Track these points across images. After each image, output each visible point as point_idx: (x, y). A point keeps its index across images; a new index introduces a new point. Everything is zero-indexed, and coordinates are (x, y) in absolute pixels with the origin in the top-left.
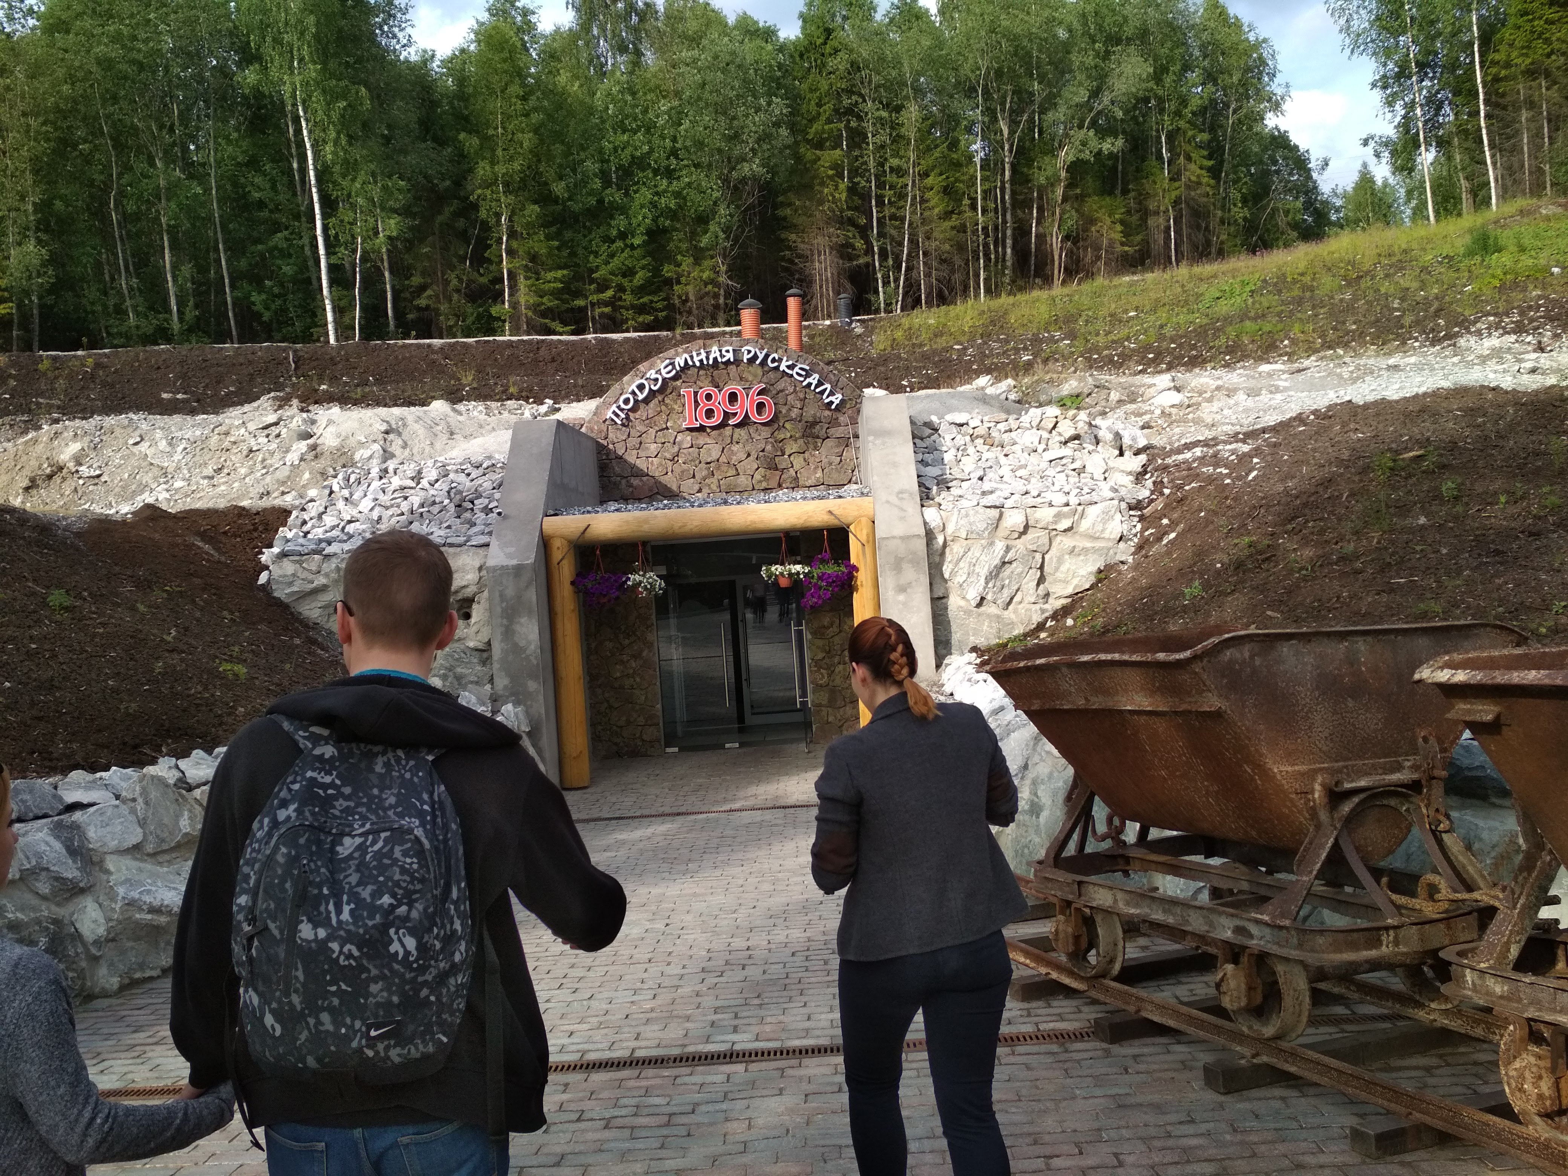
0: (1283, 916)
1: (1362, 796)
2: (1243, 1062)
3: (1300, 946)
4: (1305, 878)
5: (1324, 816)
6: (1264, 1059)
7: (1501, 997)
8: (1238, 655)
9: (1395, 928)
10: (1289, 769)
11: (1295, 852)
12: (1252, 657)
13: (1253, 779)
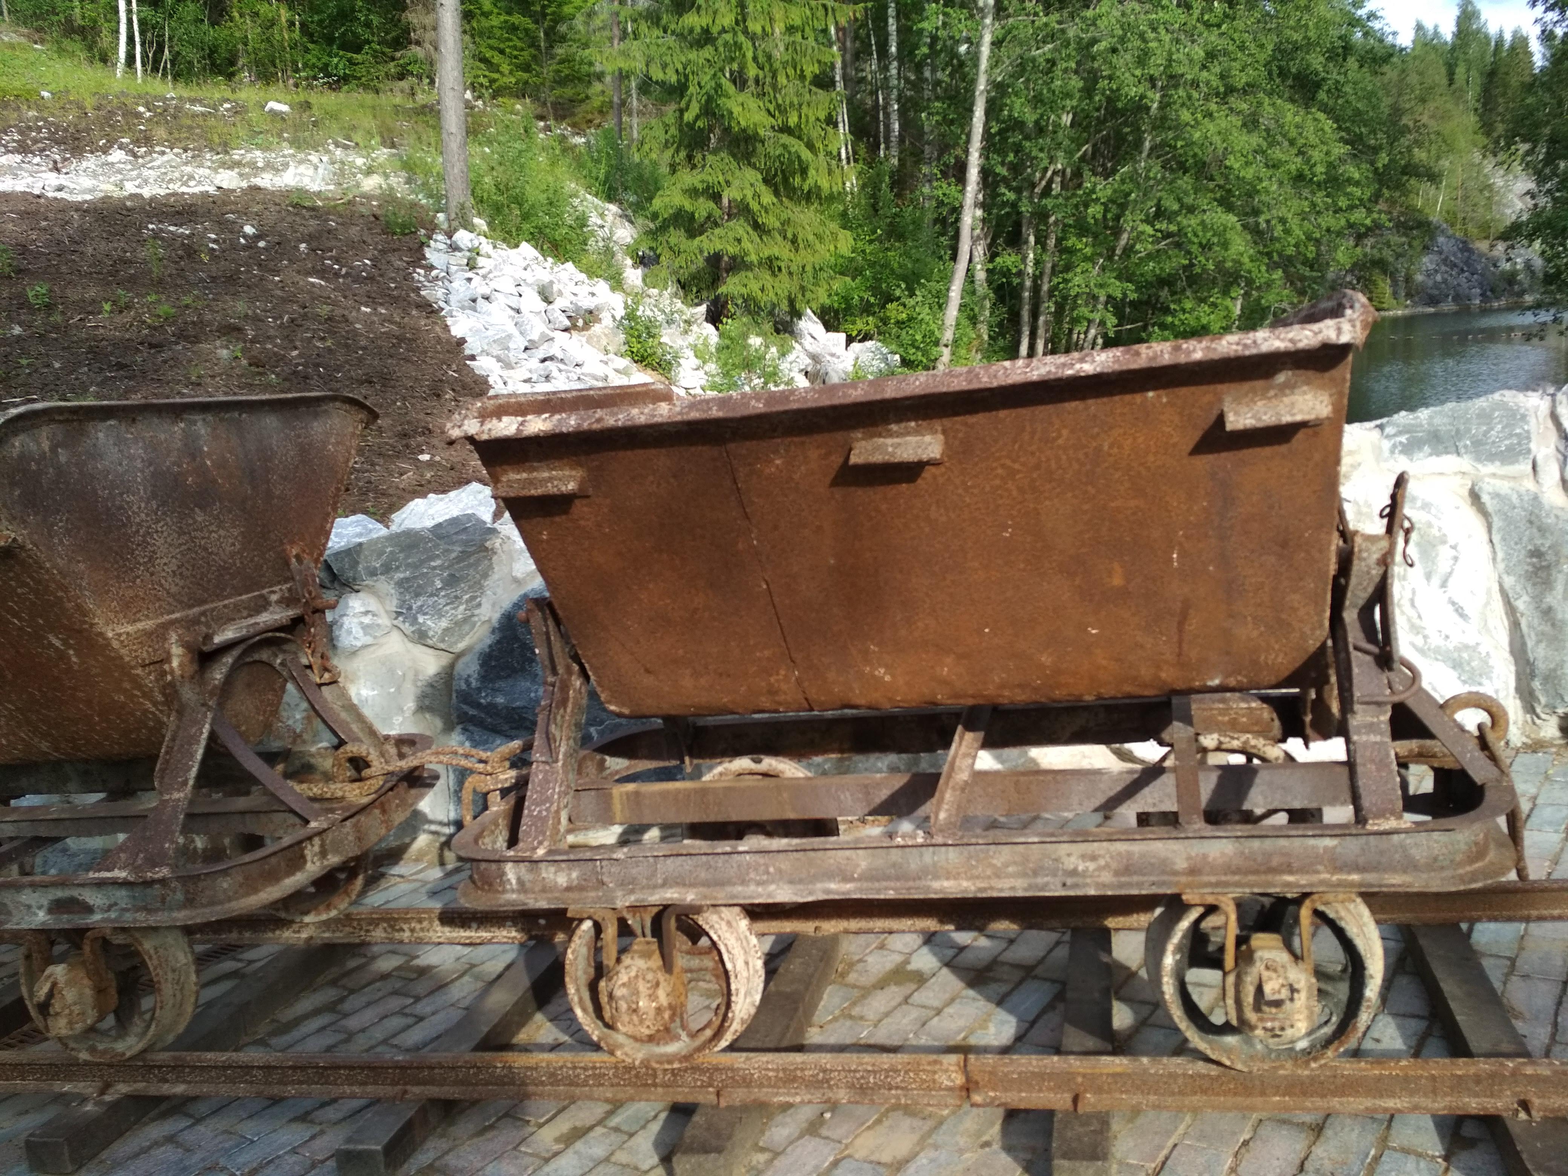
0: (153, 862)
1: (236, 652)
2: (89, 1107)
3: (190, 902)
4: (176, 795)
5: (188, 693)
6: (123, 1088)
7: (568, 889)
8: (33, 446)
9: (320, 833)
10: (130, 629)
11: (154, 758)
12: (53, 449)
13: (62, 656)
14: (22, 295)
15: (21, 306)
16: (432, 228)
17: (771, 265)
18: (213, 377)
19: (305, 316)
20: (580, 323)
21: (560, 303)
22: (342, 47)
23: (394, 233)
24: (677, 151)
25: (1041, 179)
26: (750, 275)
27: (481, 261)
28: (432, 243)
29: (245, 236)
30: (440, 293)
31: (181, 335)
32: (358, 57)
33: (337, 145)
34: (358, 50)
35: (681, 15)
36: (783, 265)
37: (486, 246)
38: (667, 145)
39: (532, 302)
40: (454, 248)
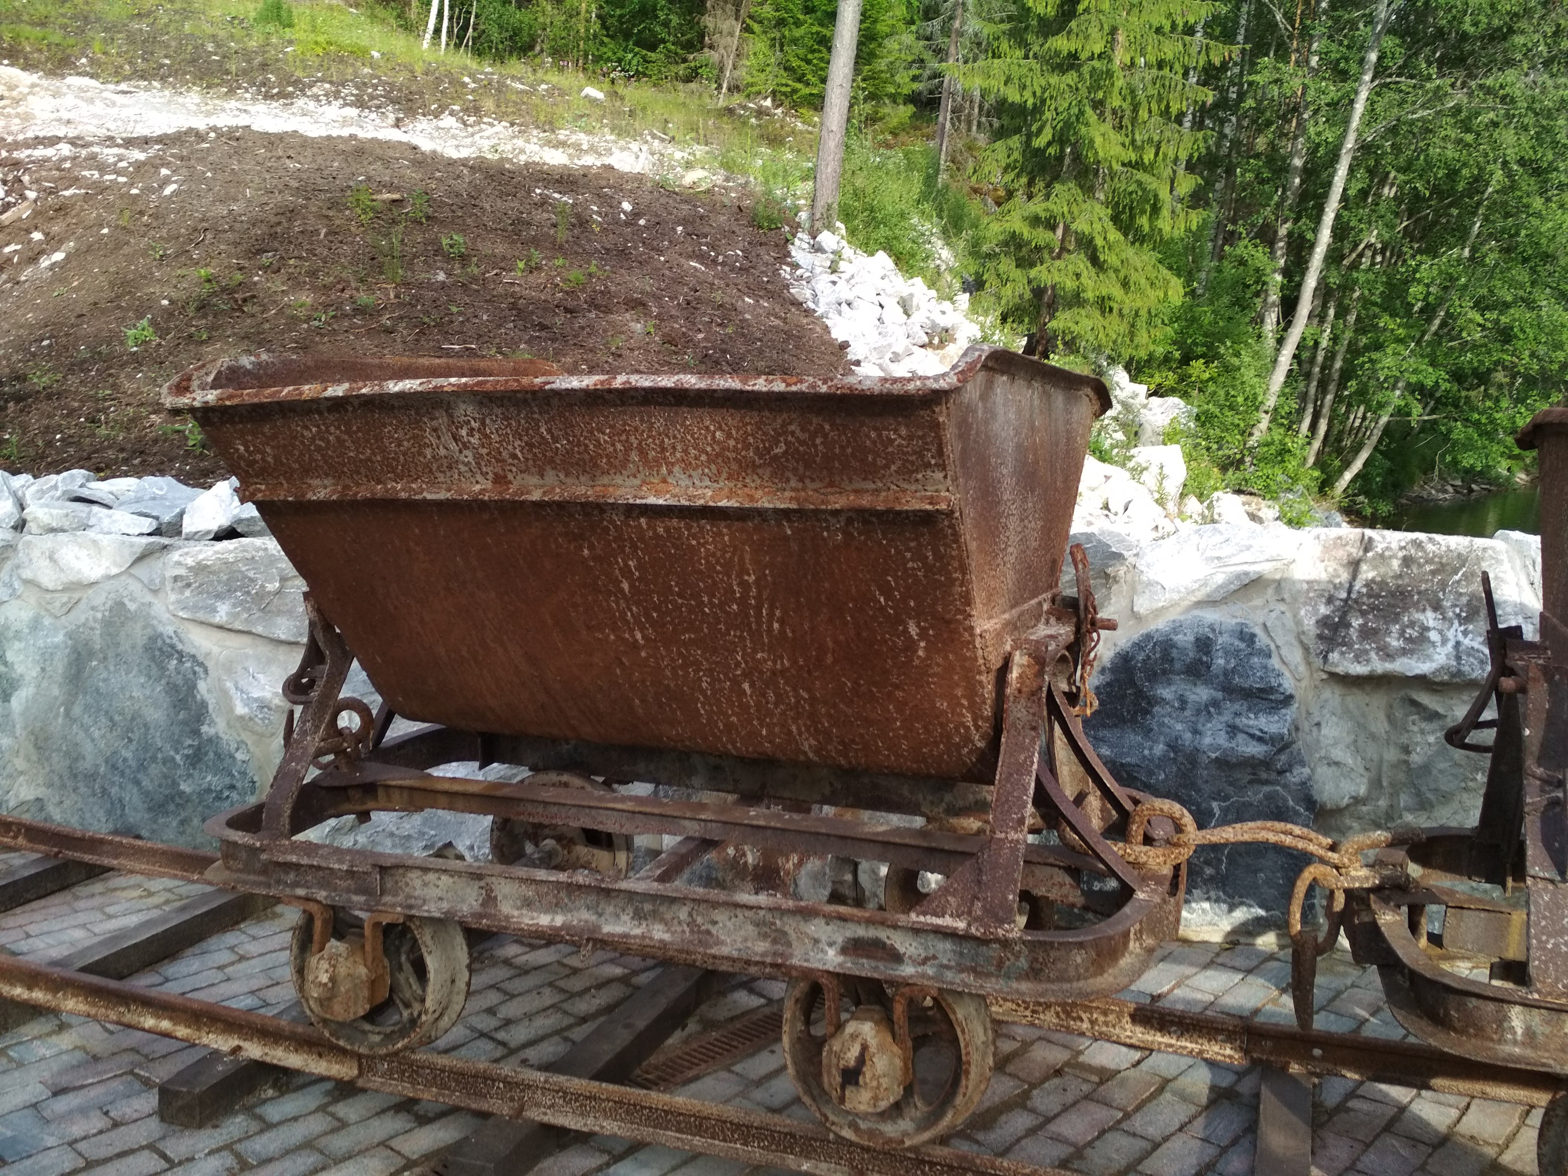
14: (436, 242)
15: (437, 252)
16: (796, 227)
17: (1103, 305)
18: (632, 350)
19: (699, 300)
20: (936, 341)
21: (918, 318)
22: (637, 44)
23: (760, 227)
24: (1018, 176)
25: (1351, 251)
26: (1083, 312)
27: (843, 266)
28: (796, 241)
29: (625, 213)
30: (808, 293)
31: (593, 304)
32: (652, 56)
33: (654, 137)
34: (653, 48)
35: (1046, 38)
36: (1115, 306)
37: (848, 252)
38: (1006, 170)
39: (894, 312)
40: (817, 249)
